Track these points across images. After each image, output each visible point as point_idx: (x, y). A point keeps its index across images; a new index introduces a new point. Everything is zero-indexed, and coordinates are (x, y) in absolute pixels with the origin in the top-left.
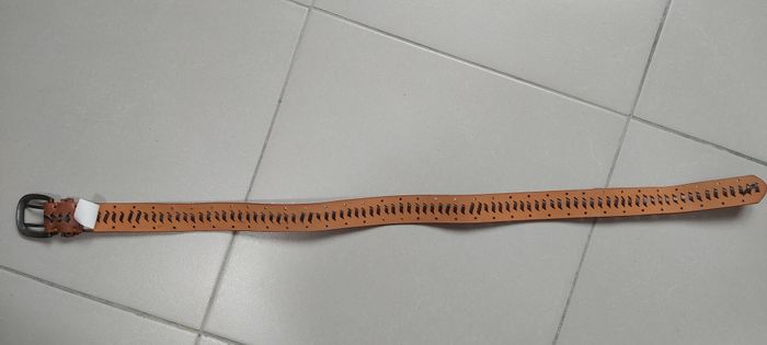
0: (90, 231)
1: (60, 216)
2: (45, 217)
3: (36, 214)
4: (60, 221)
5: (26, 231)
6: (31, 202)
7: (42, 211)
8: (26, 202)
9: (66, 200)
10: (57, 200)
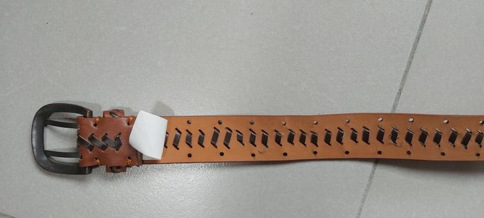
0: (154, 162)
1: (104, 139)
2: (80, 141)
3: (65, 136)
4: (104, 147)
5: (48, 162)
6: (55, 117)
7: (73, 131)
8: (46, 117)
9: (111, 113)
10: (97, 114)
